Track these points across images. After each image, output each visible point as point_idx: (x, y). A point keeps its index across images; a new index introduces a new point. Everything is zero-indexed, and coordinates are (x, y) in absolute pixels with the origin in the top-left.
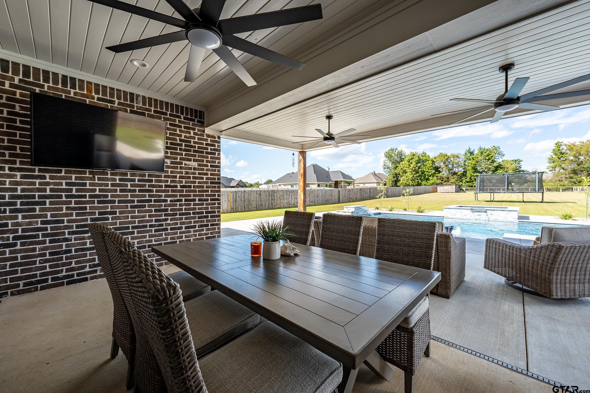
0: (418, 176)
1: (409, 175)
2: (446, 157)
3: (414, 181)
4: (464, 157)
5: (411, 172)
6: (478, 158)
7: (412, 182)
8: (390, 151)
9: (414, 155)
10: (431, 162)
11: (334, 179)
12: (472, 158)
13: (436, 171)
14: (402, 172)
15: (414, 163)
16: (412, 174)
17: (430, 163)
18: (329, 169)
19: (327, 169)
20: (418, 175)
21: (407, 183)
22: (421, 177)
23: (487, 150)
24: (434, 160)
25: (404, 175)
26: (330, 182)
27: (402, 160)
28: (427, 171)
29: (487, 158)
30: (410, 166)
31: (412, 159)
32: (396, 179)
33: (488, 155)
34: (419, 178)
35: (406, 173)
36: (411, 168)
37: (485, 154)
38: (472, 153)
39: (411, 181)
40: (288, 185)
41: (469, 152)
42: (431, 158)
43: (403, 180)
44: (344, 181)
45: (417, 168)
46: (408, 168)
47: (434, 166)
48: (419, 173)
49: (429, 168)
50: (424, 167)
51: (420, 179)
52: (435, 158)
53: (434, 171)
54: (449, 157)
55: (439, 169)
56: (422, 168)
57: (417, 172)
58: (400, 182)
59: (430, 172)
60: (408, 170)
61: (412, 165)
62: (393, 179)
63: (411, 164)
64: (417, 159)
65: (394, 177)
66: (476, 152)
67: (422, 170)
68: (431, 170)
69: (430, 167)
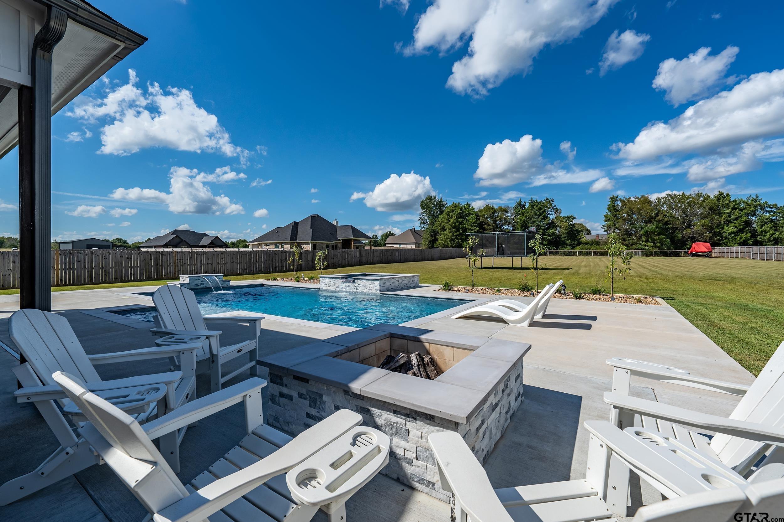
0: (459, 235)
1: (448, 233)
2: (492, 211)
3: (453, 240)
4: (514, 211)
5: (450, 229)
6: (528, 213)
7: (451, 243)
8: (428, 200)
9: (455, 207)
10: (475, 217)
11: (341, 237)
12: (522, 212)
13: (480, 229)
14: (440, 229)
15: (454, 217)
16: (452, 231)
17: (473, 218)
18: (337, 222)
19: (334, 223)
20: (458, 233)
21: (445, 243)
22: (462, 236)
23: (540, 203)
24: (479, 214)
25: (442, 233)
26: (334, 242)
27: (442, 212)
28: (470, 229)
29: (538, 213)
30: (450, 221)
31: (453, 211)
32: (434, 238)
33: (540, 209)
34: (459, 238)
35: (445, 230)
36: (450, 223)
37: (536, 208)
38: (523, 207)
39: (450, 240)
40: (272, 244)
41: (520, 205)
42: (476, 211)
43: (441, 239)
44: (354, 240)
45: (457, 224)
46: (447, 223)
47: (478, 222)
48: (460, 231)
49: (473, 225)
50: (467, 223)
51: (461, 239)
52: (480, 211)
53: (478, 229)
54: (495, 211)
55: (484, 226)
56: (464, 224)
57: (458, 230)
58: (437, 243)
59: (473, 230)
60: (447, 226)
61: (452, 220)
62: (430, 239)
63: (452, 218)
64: (459, 212)
65: (431, 236)
66: (527, 206)
67: (463, 227)
68: (475, 226)
69: (473, 223)
